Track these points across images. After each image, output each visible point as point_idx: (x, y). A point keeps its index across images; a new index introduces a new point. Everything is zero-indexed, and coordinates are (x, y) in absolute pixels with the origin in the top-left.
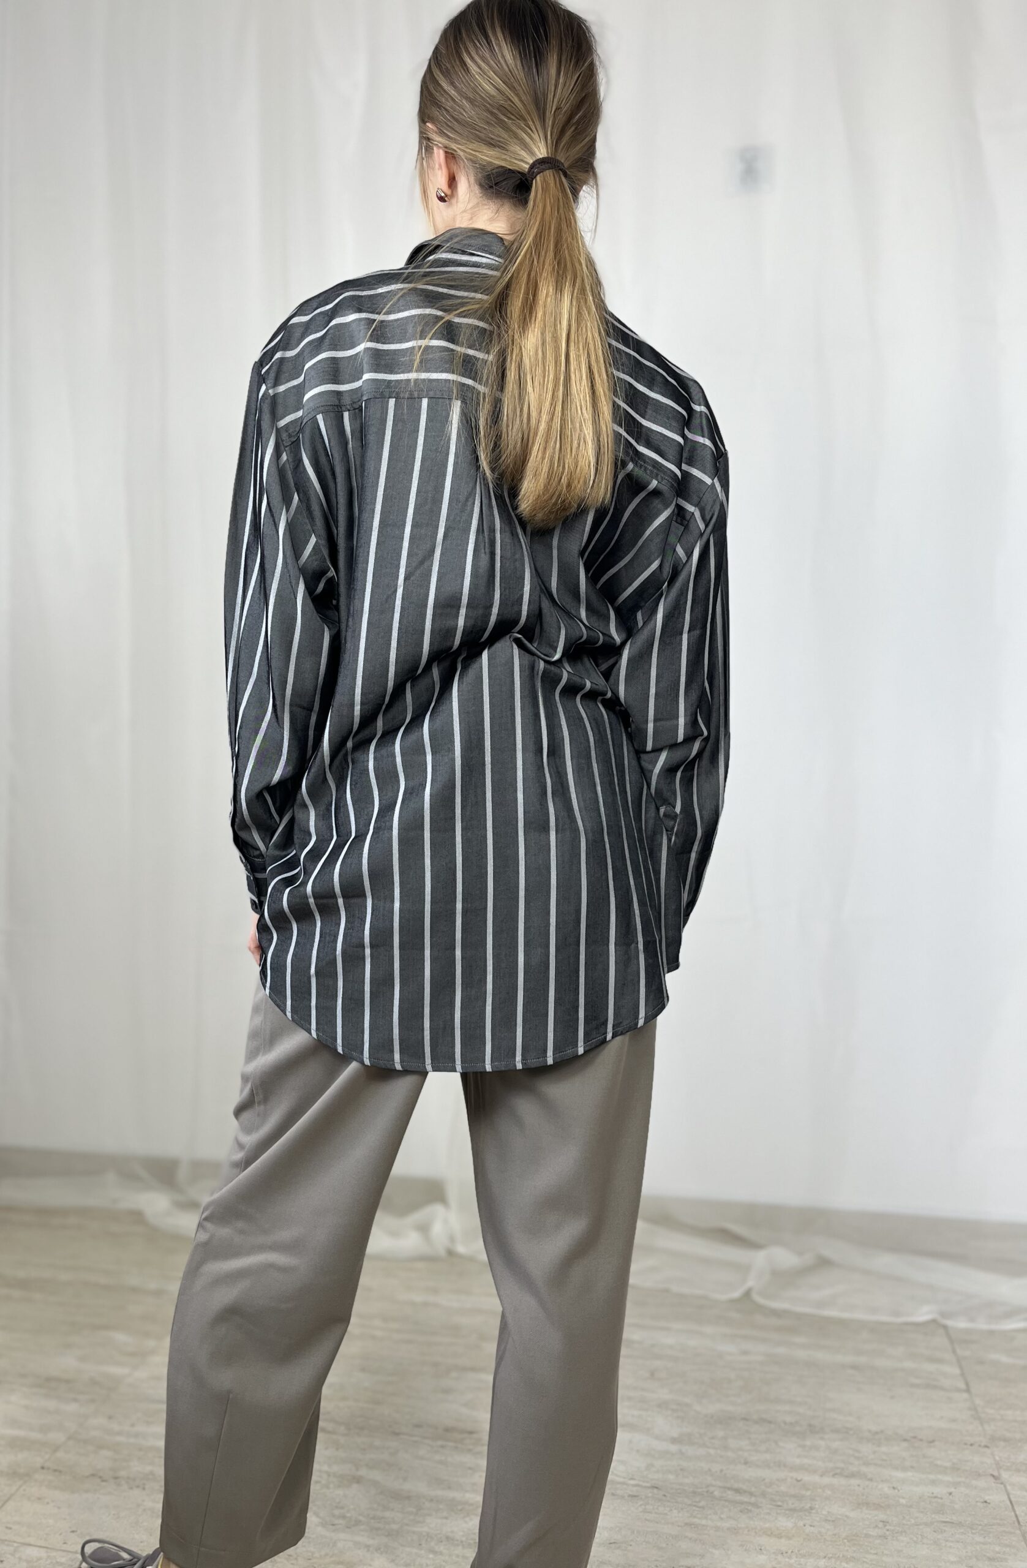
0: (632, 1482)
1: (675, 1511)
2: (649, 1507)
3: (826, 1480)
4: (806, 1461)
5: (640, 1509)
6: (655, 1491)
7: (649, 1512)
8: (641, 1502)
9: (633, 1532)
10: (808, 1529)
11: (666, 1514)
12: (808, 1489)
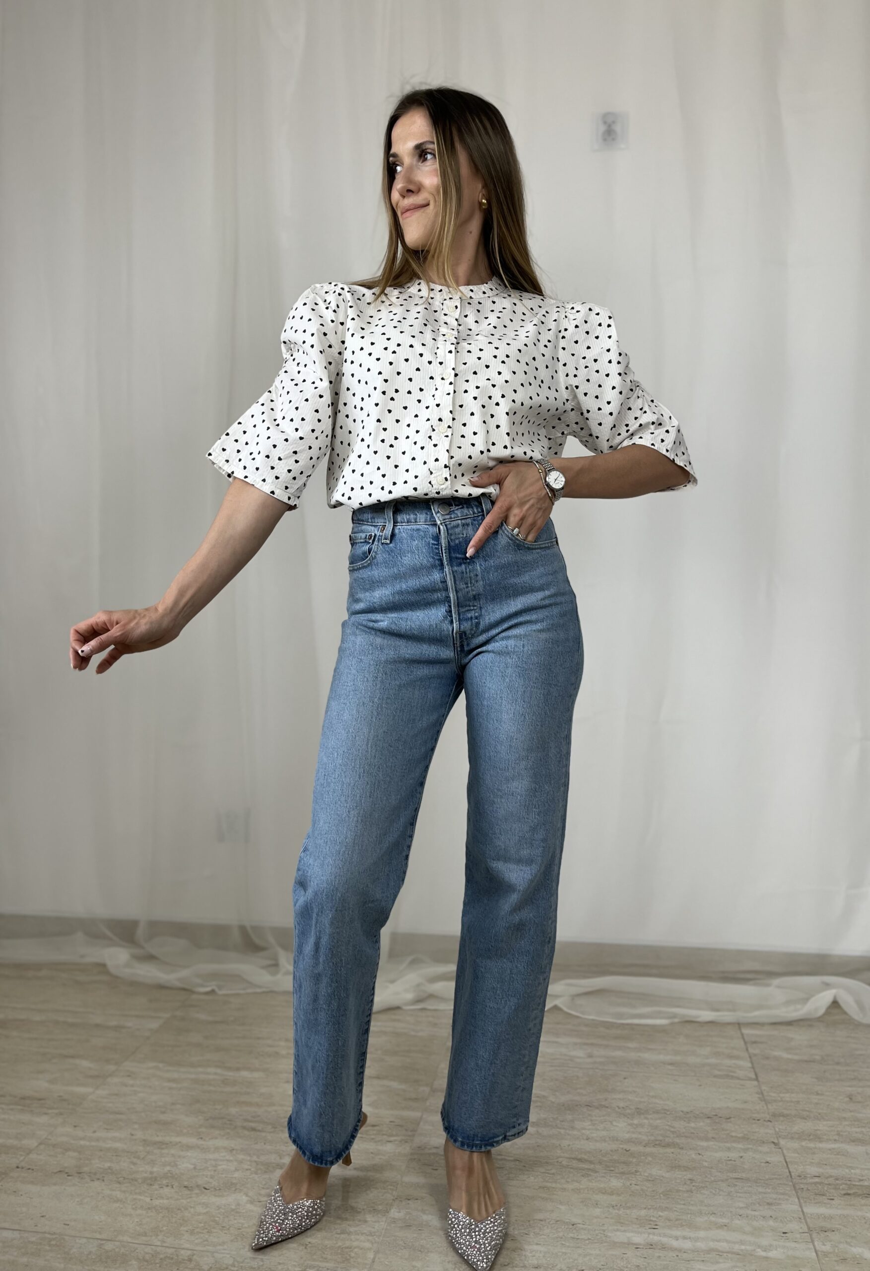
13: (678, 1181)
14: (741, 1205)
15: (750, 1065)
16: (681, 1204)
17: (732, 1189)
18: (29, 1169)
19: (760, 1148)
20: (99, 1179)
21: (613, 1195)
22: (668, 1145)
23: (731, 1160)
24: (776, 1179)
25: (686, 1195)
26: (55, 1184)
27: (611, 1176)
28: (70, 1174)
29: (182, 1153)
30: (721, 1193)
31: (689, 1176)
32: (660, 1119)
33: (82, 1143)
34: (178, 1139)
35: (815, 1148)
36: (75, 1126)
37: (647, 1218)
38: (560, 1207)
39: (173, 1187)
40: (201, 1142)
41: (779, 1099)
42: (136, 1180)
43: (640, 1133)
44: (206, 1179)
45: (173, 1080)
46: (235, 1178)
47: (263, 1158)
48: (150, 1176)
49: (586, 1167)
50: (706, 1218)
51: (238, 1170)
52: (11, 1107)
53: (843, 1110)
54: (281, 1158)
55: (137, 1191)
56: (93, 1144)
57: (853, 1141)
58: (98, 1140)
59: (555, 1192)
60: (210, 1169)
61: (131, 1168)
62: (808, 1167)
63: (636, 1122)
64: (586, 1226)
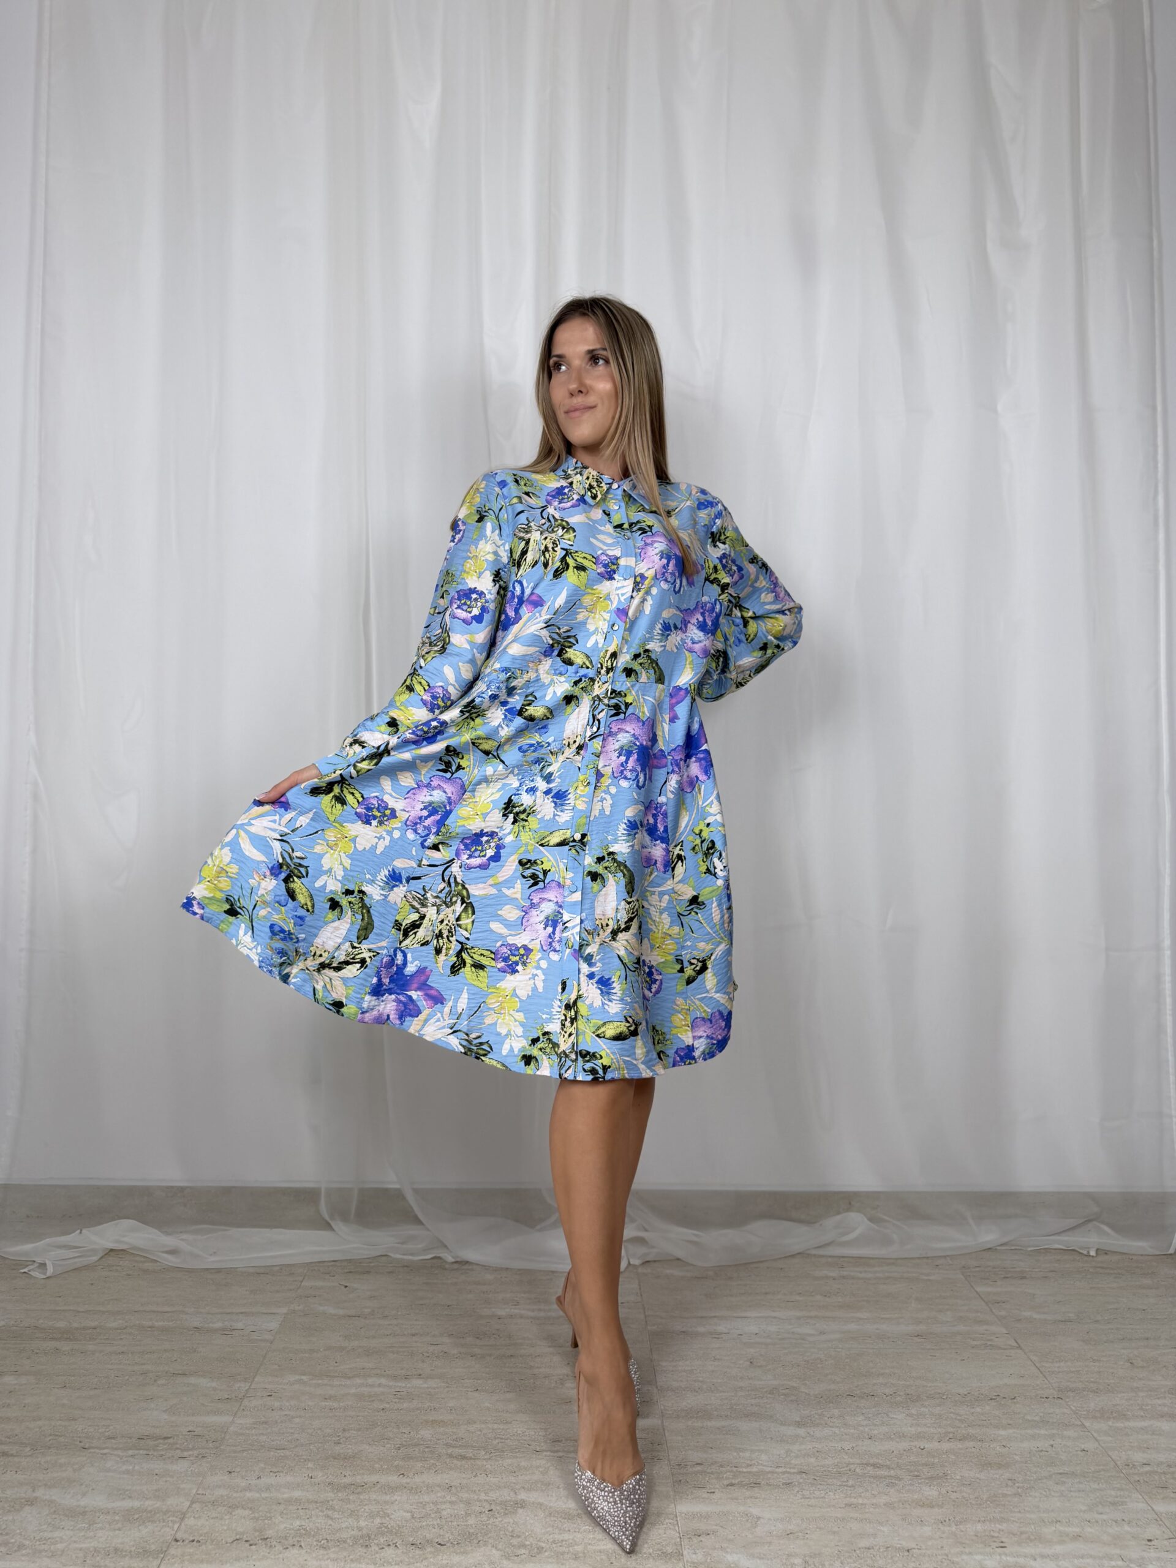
0: (780, 1470)
1: (831, 1493)
2: (807, 1493)
3: (946, 1446)
4: (920, 1429)
5: (799, 1496)
6: (804, 1475)
7: (808, 1498)
8: (797, 1489)
9: (802, 1519)
10: (953, 1496)
11: (823, 1498)
12: (934, 1457)
13: (998, 1482)
14: (1084, 1508)
15: (1005, 1331)
16: (1015, 1512)
17: (1063, 1488)
18: (193, 1541)
19: (1065, 1432)
20: (294, 1545)
21: (932, 1507)
22: (963, 1438)
23: (1042, 1450)
24: (1104, 1470)
25: (1016, 1499)
26: (238, 1559)
27: (919, 1484)
28: (251, 1542)
29: (388, 1498)
30: (1053, 1493)
31: (1007, 1475)
32: (939, 1405)
33: (249, 1495)
34: (374, 1478)
35: (1125, 1428)
36: (230, 1472)
37: (987, 1533)
38: (882, 1528)
39: (396, 1546)
40: (404, 1480)
41: (1056, 1369)
42: (345, 1542)
43: (926, 1425)
44: (434, 1530)
45: (331, 1398)
46: (471, 1525)
47: (493, 1495)
48: (360, 1533)
49: (886, 1473)
50: (1054, 1528)
51: (470, 1515)
52: (131, 1452)
53: (1131, 1378)
54: (516, 1493)
55: (351, 1557)
56: (264, 1495)
57: (1162, 1417)
58: (268, 1488)
59: (867, 1510)
60: (433, 1516)
61: (331, 1525)
62: (1130, 1453)
63: (914, 1411)
64: (924, 1551)
